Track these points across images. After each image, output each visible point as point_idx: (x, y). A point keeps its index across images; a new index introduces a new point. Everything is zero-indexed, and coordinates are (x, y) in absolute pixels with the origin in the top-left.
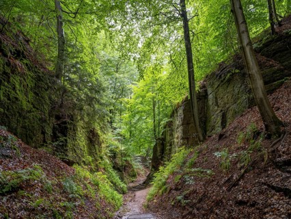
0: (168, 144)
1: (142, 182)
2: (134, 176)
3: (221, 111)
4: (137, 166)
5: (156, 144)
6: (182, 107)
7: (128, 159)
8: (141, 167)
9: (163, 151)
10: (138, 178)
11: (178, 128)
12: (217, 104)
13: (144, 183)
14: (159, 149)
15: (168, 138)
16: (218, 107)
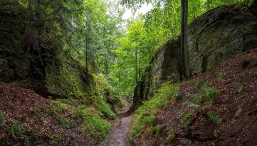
0: (147, 85)
1: (126, 111)
2: (121, 107)
3: (202, 55)
4: (124, 102)
5: (137, 86)
6: (163, 51)
7: (118, 97)
8: (126, 102)
9: (142, 90)
10: (124, 108)
11: (157, 71)
12: (197, 50)
13: (128, 112)
14: (139, 89)
15: (147, 80)
16: (198, 52)
